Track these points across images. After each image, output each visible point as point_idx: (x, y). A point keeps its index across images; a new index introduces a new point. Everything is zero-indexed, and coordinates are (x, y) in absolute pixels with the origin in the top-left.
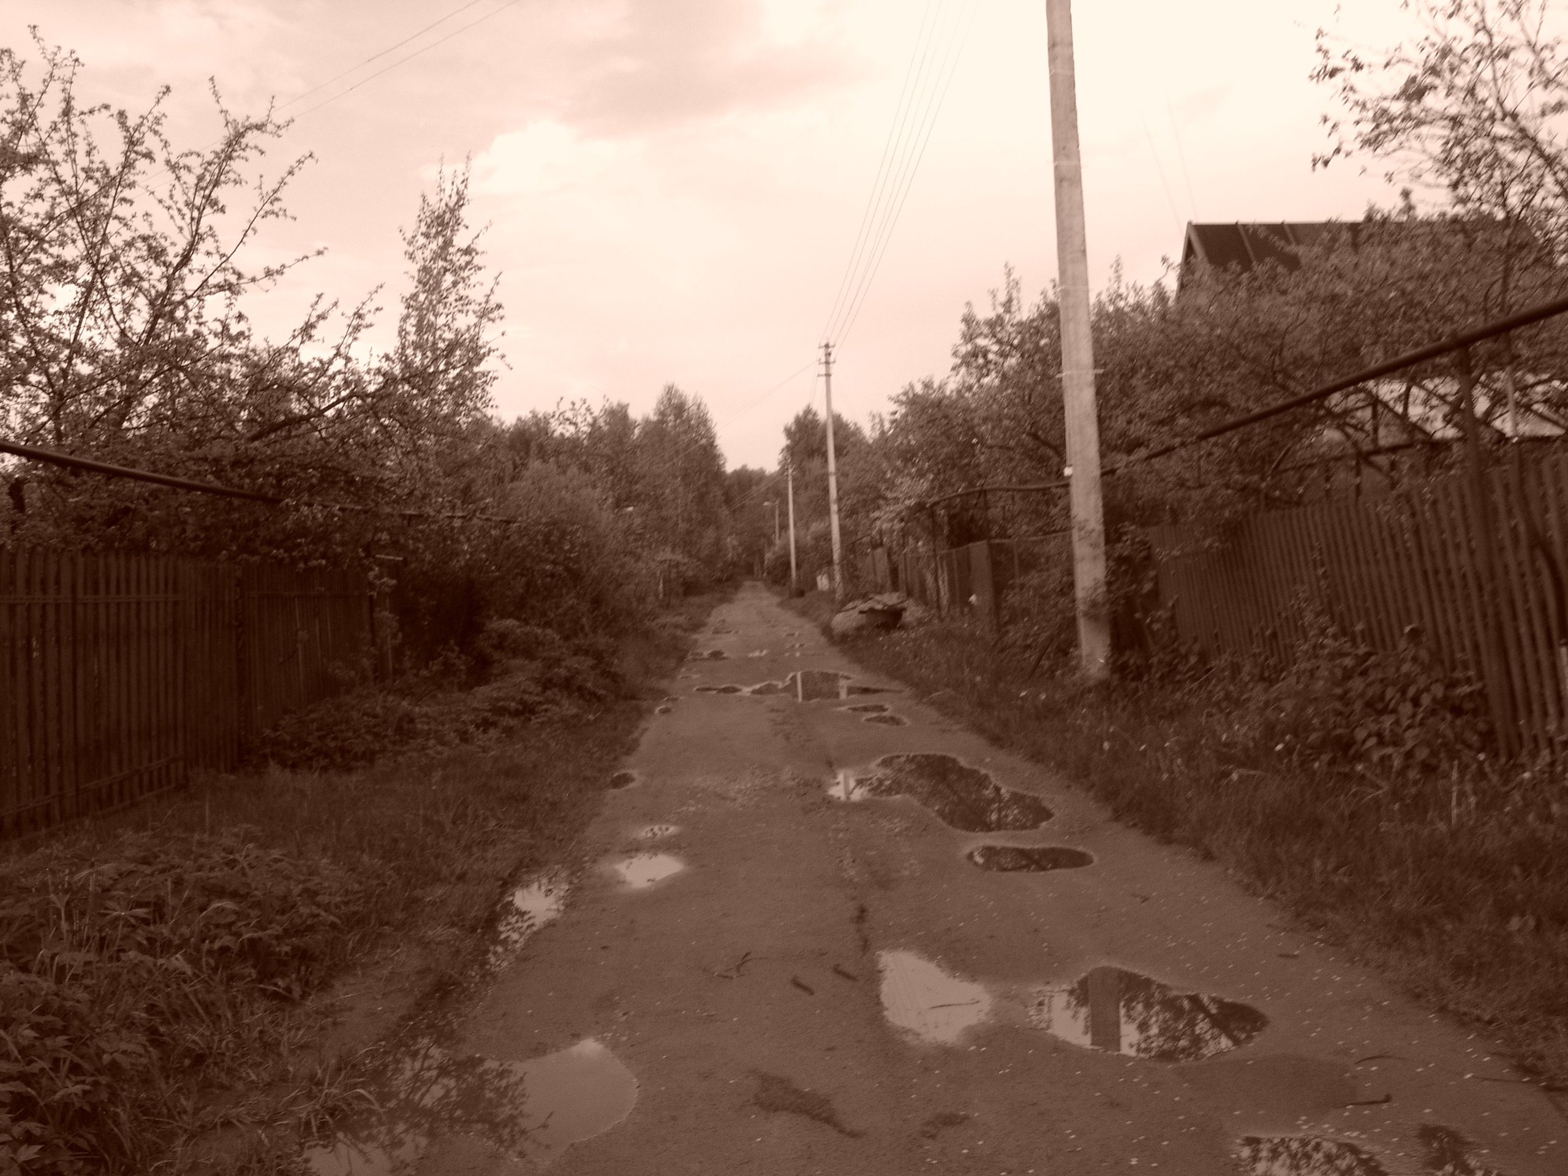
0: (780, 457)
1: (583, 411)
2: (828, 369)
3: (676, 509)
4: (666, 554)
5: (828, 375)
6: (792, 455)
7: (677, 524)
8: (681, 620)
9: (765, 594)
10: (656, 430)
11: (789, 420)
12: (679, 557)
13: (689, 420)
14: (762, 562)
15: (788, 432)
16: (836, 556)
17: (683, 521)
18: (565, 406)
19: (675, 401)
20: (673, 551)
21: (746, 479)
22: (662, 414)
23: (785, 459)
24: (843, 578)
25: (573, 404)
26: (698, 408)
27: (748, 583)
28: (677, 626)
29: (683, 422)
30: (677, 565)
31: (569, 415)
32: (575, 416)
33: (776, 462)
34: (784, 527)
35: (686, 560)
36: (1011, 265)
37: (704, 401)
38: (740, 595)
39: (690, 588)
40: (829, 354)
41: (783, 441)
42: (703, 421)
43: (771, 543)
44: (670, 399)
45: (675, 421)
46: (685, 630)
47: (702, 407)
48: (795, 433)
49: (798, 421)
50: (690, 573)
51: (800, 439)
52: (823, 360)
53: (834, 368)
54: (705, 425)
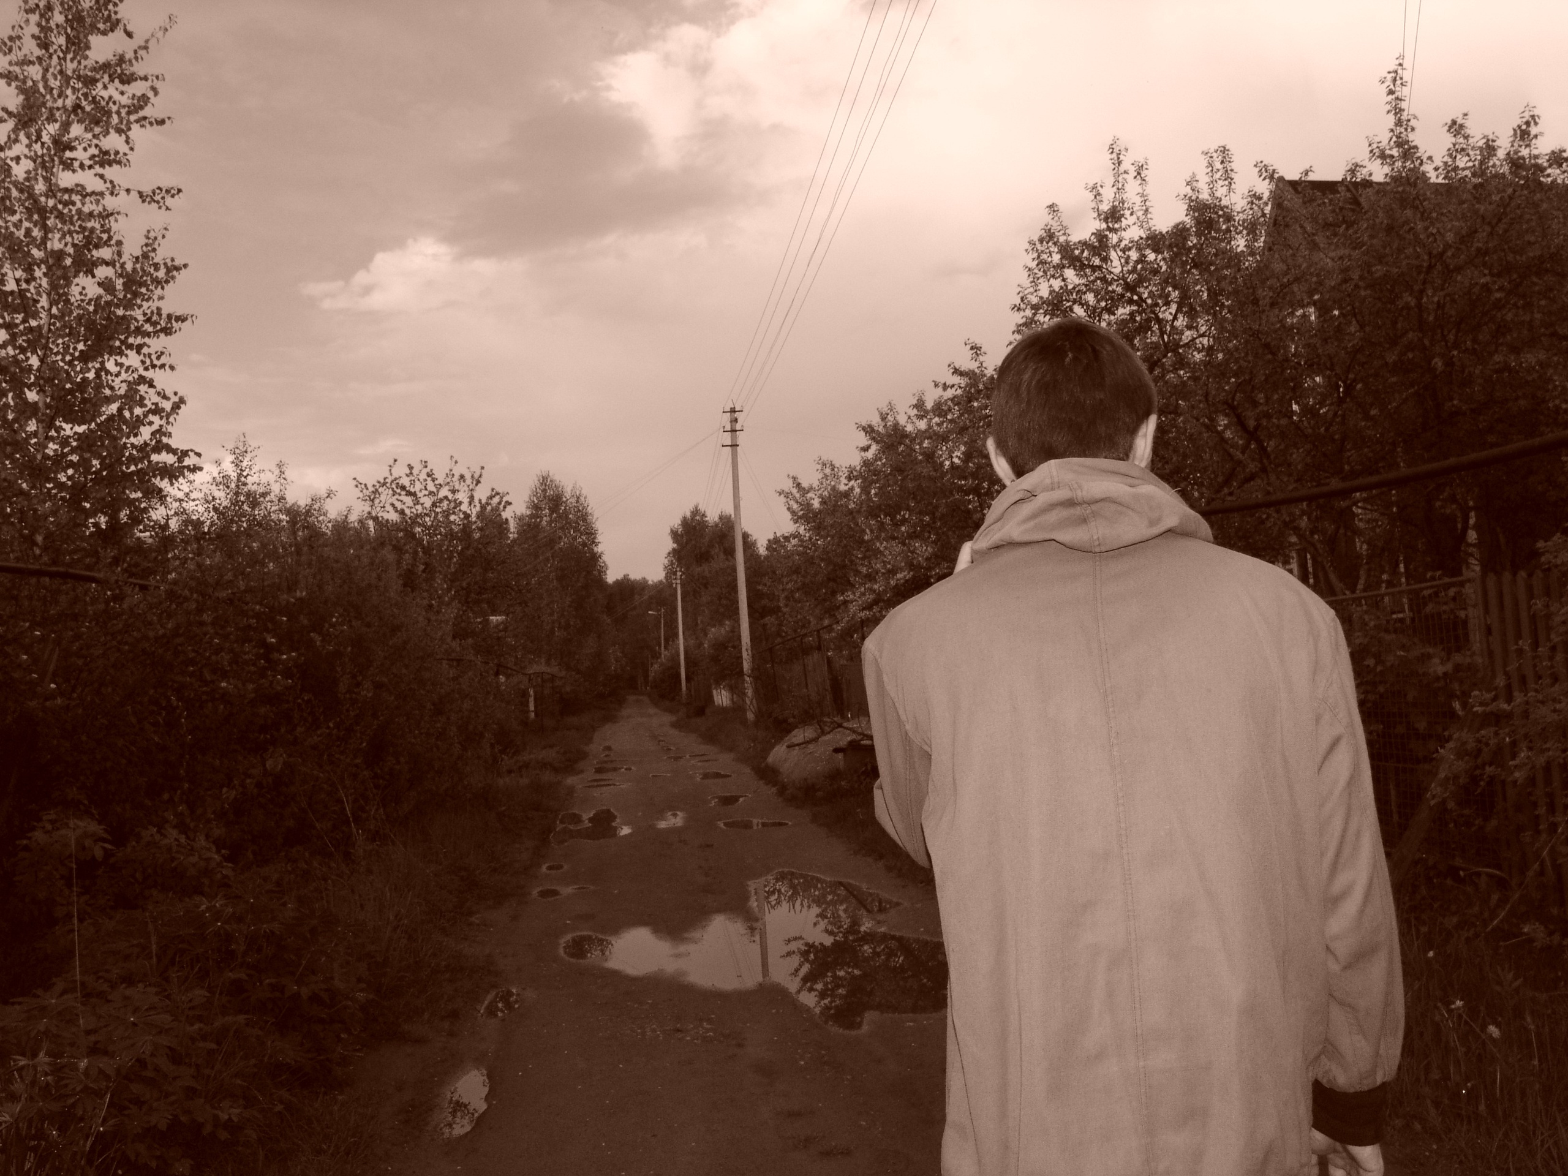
0: (666, 561)
1: (423, 476)
2: (734, 438)
3: (551, 614)
4: (539, 667)
5: (734, 446)
6: (679, 560)
7: (552, 631)
8: (550, 755)
9: (652, 711)
10: (529, 527)
11: (676, 522)
12: (554, 669)
13: (566, 513)
14: (646, 676)
15: (674, 534)
16: (746, 666)
17: (559, 628)
18: (400, 471)
19: (550, 493)
20: (548, 663)
21: (628, 589)
22: (536, 507)
23: (672, 564)
24: (756, 691)
25: (411, 467)
26: (577, 502)
27: (631, 698)
28: (544, 765)
29: (560, 516)
30: (553, 677)
31: (405, 481)
32: (412, 483)
33: (662, 567)
34: (672, 635)
35: (563, 673)
36: (1121, 145)
37: (584, 492)
38: (625, 712)
39: (568, 706)
40: (736, 420)
41: (669, 545)
42: (583, 516)
43: (656, 655)
44: (544, 491)
45: (551, 515)
46: (556, 770)
47: (582, 499)
48: (682, 536)
49: (685, 522)
50: (568, 689)
51: (687, 543)
52: (728, 428)
53: (741, 438)
54: (585, 520)
